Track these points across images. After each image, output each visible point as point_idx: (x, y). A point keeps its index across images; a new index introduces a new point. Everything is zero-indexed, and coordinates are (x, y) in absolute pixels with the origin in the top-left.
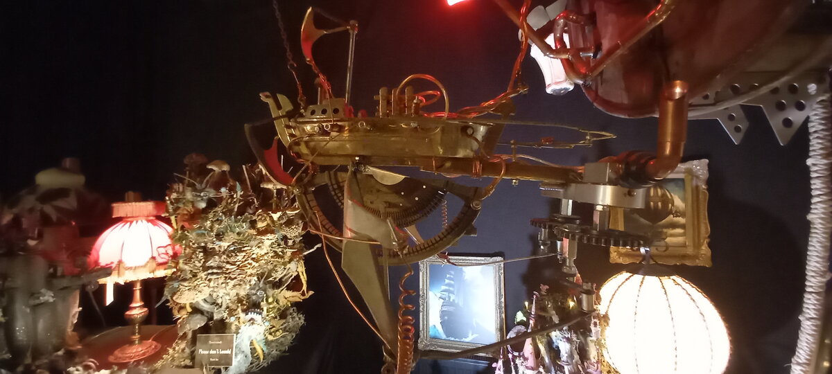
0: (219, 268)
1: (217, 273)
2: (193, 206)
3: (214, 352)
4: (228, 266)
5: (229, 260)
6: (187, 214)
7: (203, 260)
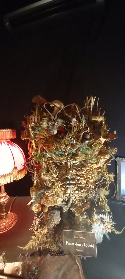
0: (73, 179)
1: (72, 184)
2: (48, 133)
3: (79, 245)
4: (78, 178)
5: (78, 173)
6: (43, 139)
7: (58, 173)
